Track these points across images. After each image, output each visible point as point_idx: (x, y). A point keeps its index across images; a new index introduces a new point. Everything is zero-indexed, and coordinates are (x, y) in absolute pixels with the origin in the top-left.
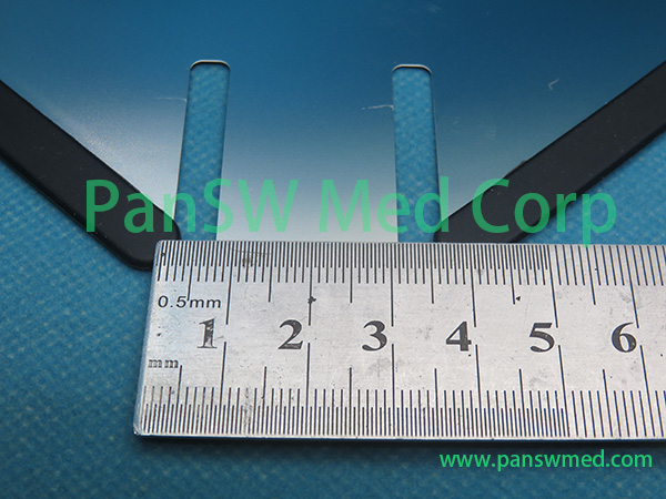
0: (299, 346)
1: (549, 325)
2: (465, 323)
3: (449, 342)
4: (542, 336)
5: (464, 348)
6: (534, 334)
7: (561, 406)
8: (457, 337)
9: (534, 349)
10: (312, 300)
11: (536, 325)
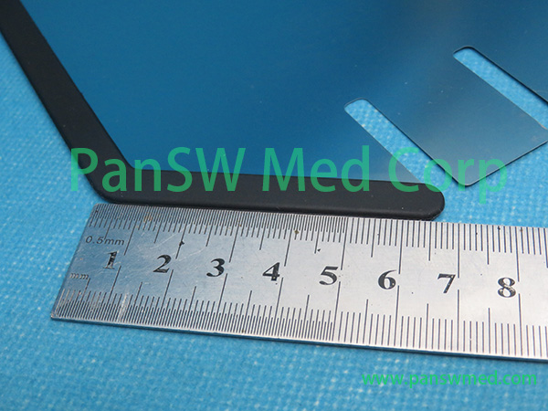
0: (166, 271)
1: (335, 268)
2: (278, 264)
3: (265, 274)
4: (329, 274)
5: (274, 280)
6: (324, 273)
7: (332, 320)
8: (271, 272)
9: (322, 283)
10: (182, 243)
11: (327, 268)
